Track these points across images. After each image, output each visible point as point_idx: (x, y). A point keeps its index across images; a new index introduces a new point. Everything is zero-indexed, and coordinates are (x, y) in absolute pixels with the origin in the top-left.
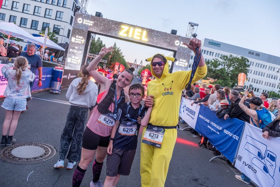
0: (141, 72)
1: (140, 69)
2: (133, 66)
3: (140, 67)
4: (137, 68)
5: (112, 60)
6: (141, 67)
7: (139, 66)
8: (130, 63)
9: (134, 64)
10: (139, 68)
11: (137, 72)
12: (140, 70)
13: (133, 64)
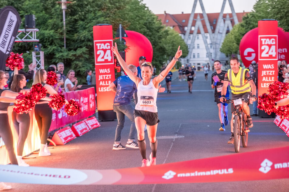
0: (235, 45)
1: (228, 32)
2: (194, 24)
3: (228, 22)
4: (214, 31)
5: (76, 21)
6: (232, 22)
7: (220, 20)
8: (174, 17)
9: (196, 15)
10: (221, 26)
11: (220, 46)
12: (232, 37)
13: (188, 15)
